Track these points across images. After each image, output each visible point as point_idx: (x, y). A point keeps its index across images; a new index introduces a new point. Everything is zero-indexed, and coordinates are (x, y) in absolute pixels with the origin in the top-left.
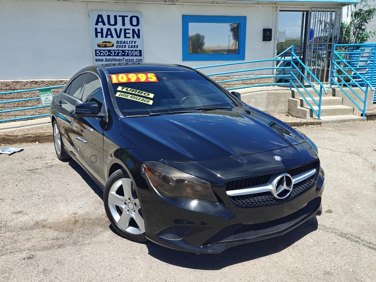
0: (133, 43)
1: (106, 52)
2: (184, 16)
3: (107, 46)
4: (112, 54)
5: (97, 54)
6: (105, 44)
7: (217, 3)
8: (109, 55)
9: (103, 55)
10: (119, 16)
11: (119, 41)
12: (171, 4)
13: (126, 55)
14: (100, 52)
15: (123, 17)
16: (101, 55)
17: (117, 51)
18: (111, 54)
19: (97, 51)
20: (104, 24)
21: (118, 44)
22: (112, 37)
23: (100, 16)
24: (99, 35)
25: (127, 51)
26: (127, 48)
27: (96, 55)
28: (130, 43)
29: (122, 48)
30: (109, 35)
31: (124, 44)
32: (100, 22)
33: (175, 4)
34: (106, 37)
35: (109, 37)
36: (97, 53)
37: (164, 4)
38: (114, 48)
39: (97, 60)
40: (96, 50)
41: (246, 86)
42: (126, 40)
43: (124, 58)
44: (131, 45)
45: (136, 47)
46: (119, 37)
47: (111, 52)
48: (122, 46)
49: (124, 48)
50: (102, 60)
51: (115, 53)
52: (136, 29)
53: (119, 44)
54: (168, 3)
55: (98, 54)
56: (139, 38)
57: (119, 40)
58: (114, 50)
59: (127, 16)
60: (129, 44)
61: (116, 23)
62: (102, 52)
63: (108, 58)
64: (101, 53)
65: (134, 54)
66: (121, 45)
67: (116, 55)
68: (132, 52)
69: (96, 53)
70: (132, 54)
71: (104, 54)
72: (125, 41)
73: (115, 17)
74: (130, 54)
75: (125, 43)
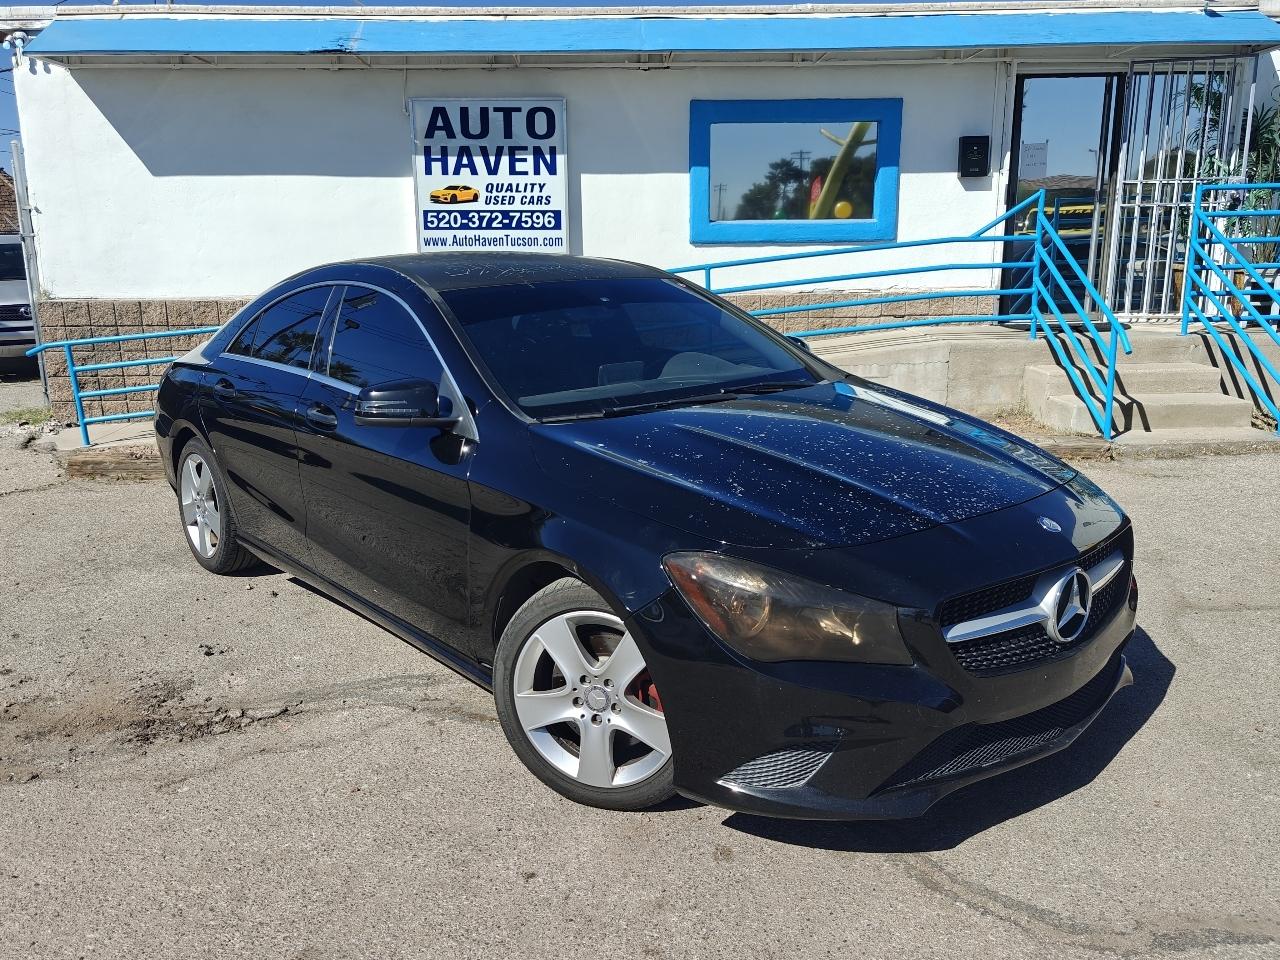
0: (537, 188)
1: (455, 217)
2: (695, 105)
3: (459, 199)
4: (474, 223)
5: (429, 224)
6: (452, 192)
7: (803, 60)
8: (464, 227)
9: (448, 226)
10: (496, 110)
11: (492, 185)
12: (656, 68)
13: (514, 225)
14: (437, 217)
15: (508, 113)
16: (441, 225)
17: (488, 215)
18: (470, 224)
19: (430, 214)
20: (451, 135)
21: (491, 192)
22: (474, 172)
23: (439, 112)
24: (436, 166)
25: (518, 215)
26: (517, 206)
27: (426, 228)
28: (525, 191)
29: (502, 203)
30: (465, 166)
31: (509, 194)
32: (440, 128)
33: (668, 68)
34: (457, 172)
35: (465, 171)
36: (429, 219)
37: (633, 69)
38: (480, 205)
39: (427, 243)
40: (426, 213)
41: (899, 321)
42: (515, 180)
43: (507, 236)
44: (529, 194)
45: (544, 201)
46: (493, 171)
47: (470, 216)
48: (503, 200)
49: (509, 203)
50: (444, 242)
51: (481, 219)
52: (545, 145)
53: (495, 193)
54: (646, 66)
55: (432, 222)
56: (555, 173)
57: (494, 180)
58: (478, 212)
59: (518, 110)
60: (523, 194)
61: (484, 133)
62: (444, 217)
63: (461, 234)
64: (440, 220)
65: (538, 223)
66: (501, 195)
67: (484, 225)
68: (531, 217)
69: (426, 221)
70: (533, 222)
71: (448, 222)
72: (510, 185)
73: (484, 112)
74: (526, 222)
75: (511, 191)
